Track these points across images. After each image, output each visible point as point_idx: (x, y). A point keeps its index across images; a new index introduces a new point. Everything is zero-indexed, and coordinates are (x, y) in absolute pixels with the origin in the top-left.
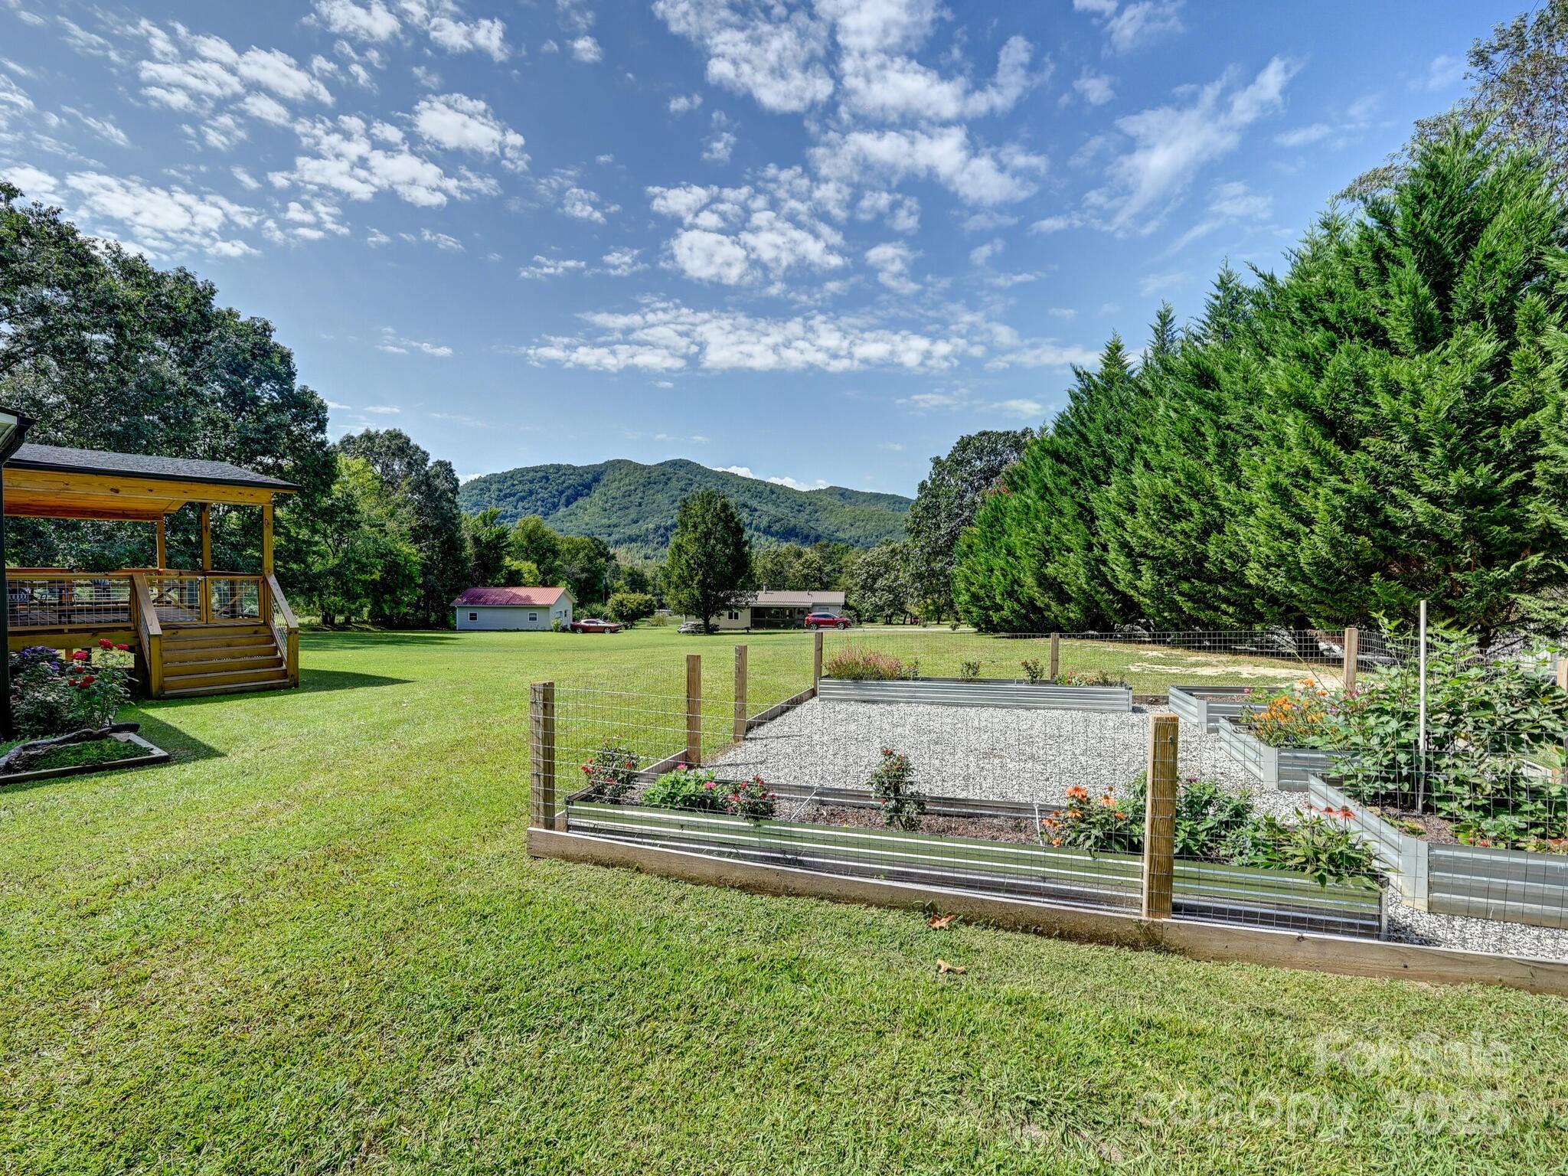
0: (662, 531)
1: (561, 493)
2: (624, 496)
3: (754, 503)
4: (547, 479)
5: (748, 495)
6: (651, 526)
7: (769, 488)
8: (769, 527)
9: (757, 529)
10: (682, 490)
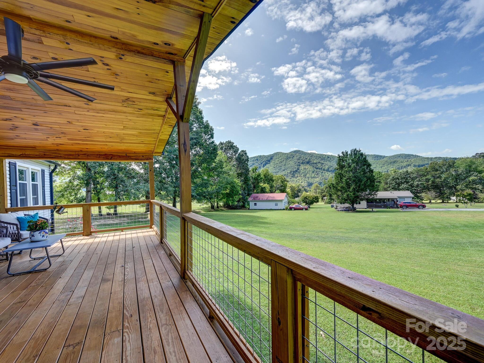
0: (292, 173)
1: (262, 163)
2: (280, 163)
3: (322, 162)
4: (258, 160)
5: (320, 159)
6: (289, 171)
7: (327, 156)
8: (328, 169)
9: (324, 170)
10: (298, 159)
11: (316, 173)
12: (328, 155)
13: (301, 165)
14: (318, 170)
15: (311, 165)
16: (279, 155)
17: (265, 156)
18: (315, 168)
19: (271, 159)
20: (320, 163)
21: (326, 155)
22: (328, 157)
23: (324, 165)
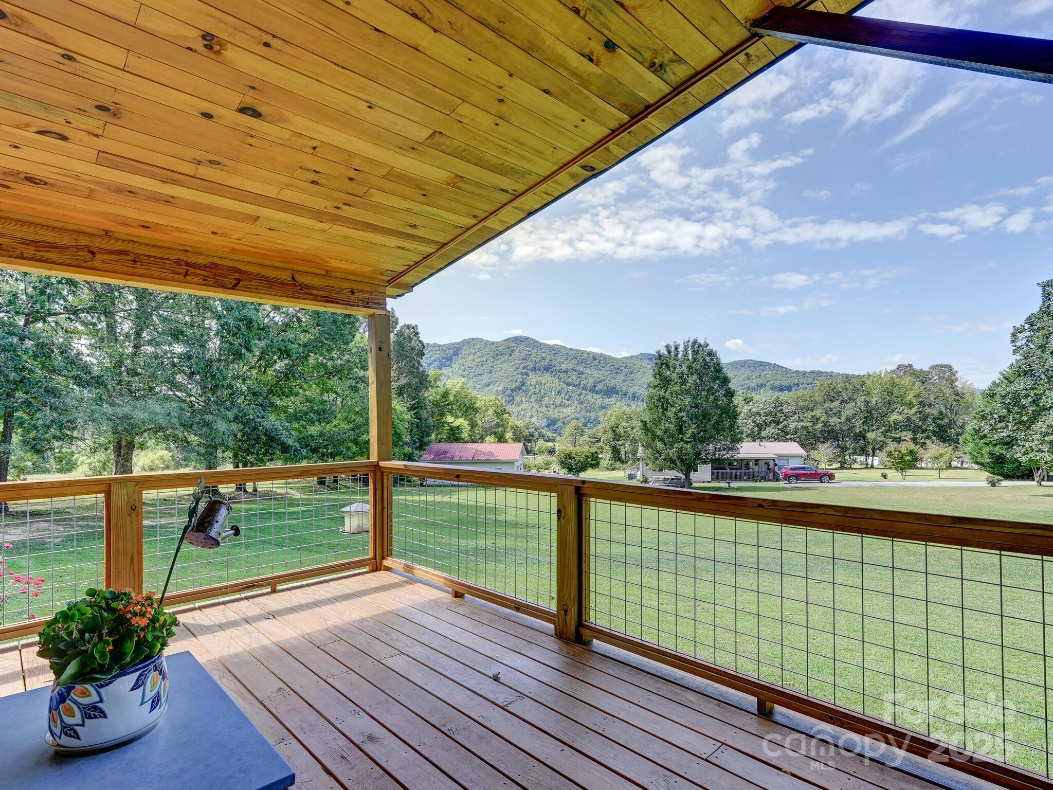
0: (509, 392)
2: (478, 366)
3: (580, 368)
5: (575, 361)
6: (500, 388)
7: (591, 356)
8: (595, 386)
9: (585, 388)
10: (523, 359)
11: (566, 394)
12: (594, 353)
13: (531, 374)
14: (570, 388)
15: (555, 376)
16: (477, 347)
17: (439, 346)
18: (565, 383)
19: (456, 354)
20: (575, 371)
21: (588, 353)
22: (594, 359)
23: (584, 376)
